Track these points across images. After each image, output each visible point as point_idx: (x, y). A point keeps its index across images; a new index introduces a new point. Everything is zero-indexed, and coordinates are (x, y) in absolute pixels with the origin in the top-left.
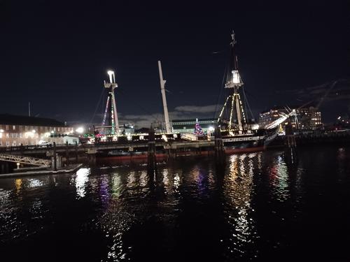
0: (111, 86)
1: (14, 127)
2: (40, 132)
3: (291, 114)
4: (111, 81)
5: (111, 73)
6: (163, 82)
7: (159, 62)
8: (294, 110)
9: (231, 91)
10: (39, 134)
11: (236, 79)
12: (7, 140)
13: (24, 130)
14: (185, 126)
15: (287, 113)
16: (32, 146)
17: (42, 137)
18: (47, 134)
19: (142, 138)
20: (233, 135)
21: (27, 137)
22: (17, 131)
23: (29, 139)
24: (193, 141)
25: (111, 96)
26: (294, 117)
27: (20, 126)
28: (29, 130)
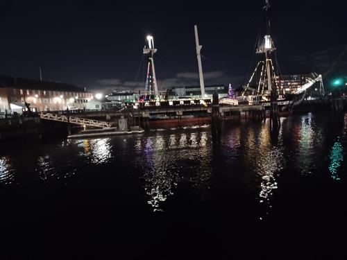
0: (151, 52)
1: (45, 92)
2: (66, 98)
3: (317, 80)
4: (150, 47)
5: (150, 38)
6: (199, 48)
7: (196, 27)
8: (320, 76)
9: (262, 56)
10: (65, 99)
11: (268, 44)
12: (40, 105)
13: (53, 96)
14: (191, 92)
15: (313, 79)
16: (60, 111)
17: (68, 103)
18: (72, 100)
19: (182, 103)
20: (267, 100)
21: (55, 103)
22: (47, 96)
23: (58, 105)
24: (235, 106)
25: (150, 61)
26: (319, 82)
27: (50, 92)
28: (57, 95)
